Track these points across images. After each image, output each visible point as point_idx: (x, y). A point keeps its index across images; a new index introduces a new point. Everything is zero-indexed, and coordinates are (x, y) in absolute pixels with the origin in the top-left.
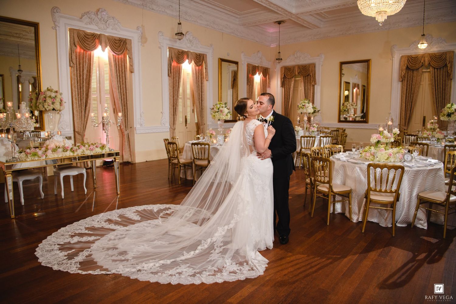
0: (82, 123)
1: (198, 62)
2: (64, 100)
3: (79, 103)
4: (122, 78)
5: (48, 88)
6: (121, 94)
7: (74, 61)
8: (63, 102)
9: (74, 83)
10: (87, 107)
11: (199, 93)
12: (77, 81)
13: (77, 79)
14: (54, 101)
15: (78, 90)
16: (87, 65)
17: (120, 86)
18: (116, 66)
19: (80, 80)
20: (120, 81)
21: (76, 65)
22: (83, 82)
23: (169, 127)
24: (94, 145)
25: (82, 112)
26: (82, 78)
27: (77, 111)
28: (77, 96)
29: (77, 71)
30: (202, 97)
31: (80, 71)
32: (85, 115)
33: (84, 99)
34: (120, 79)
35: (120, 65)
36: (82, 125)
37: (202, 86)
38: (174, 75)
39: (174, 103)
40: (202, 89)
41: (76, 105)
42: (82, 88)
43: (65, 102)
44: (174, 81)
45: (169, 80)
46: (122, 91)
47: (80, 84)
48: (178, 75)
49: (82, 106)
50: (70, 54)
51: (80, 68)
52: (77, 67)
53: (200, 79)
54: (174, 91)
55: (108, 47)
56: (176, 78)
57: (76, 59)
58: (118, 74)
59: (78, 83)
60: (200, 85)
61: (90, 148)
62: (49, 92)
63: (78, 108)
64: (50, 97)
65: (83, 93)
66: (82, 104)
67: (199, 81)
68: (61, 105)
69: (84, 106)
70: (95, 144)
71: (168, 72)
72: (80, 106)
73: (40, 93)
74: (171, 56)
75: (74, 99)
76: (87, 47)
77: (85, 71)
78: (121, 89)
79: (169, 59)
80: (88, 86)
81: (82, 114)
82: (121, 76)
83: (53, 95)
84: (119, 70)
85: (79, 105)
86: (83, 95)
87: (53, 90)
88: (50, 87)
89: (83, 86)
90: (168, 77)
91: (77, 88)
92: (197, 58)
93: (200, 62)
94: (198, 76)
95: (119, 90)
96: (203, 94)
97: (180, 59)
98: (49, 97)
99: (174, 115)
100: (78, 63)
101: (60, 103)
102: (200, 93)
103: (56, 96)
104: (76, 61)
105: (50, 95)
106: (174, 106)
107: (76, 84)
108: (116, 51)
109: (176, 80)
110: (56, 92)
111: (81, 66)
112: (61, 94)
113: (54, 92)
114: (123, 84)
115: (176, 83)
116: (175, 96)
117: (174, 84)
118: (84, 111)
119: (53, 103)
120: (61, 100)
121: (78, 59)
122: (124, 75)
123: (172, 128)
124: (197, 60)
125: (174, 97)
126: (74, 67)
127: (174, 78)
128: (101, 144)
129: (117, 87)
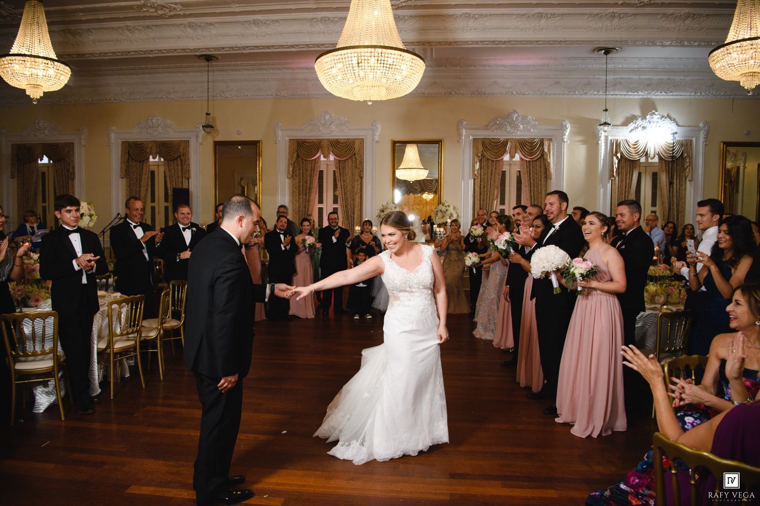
4: (539, 186)
9: (477, 195)
12: (481, 193)
17: (534, 197)
19: (484, 192)
20: (534, 190)
21: (481, 176)
22: (487, 193)
26: (486, 189)
31: (484, 183)
35: (536, 171)
42: (485, 201)
47: (484, 196)
51: (484, 179)
52: (481, 178)
55: (519, 151)
57: (481, 169)
58: (532, 182)
59: (480, 195)
64: (441, 211)
76: (493, 155)
78: (535, 199)
82: (536, 185)
84: (534, 177)
91: (479, 200)
100: (483, 173)
104: (481, 172)
108: (528, 155)
111: (486, 176)
114: (538, 193)
119: (443, 217)
121: (483, 170)
126: (477, 178)
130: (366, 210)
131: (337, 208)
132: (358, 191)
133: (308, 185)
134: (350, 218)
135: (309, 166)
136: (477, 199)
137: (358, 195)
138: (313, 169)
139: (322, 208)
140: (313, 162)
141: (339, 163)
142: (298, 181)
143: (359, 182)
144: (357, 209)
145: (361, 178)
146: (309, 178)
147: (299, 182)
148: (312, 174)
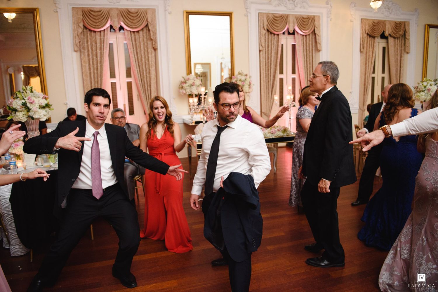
0: (268, 104)
1: (398, 32)
2: (252, 83)
3: (266, 85)
4: (309, 57)
5: (239, 72)
6: (307, 74)
7: (263, 45)
8: (252, 85)
9: (263, 66)
10: (274, 89)
11: (397, 69)
12: (266, 64)
13: (266, 62)
14: (244, 84)
15: (266, 72)
16: (275, 47)
18: (304, 46)
19: (268, 62)
20: (307, 61)
21: (265, 48)
22: (271, 64)
23: (358, 108)
24: (275, 128)
25: (269, 94)
26: (270, 60)
27: (264, 92)
28: (265, 78)
29: (265, 54)
30: (400, 73)
31: (268, 54)
32: (271, 97)
33: (272, 81)
34: (307, 58)
35: (308, 44)
36: (268, 106)
37: (401, 60)
38: (367, 49)
39: (365, 81)
40: (401, 63)
41: (264, 87)
42: (270, 71)
43: (254, 85)
44: (366, 57)
45: (361, 55)
46: (308, 71)
47: (268, 66)
48: (372, 50)
49: (269, 88)
50: (260, 38)
51: (268, 50)
52: (265, 50)
53: (398, 52)
54: (366, 67)
55: (296, 26)
56: (369, 52)
57: (265, 42)
58: (305, 54)
59: (266, 66)
60: (399, 58)
61: (271, 131)
62: (240, 76)
63: (265, 90)
65: (270, 75)
66: (269, 86)
67: (397, 55)
68: (249, 88)
69: (271, 88)
70: (277, 127)
71: (361, 47)
72: (268, 88)
73: (233, 77)
74: (364, 28)
75: (262, 82)
76: (276, 29)
77: (273, 54)
78: (307, 69)
79: (362, 32)
80: (275, 67)
81: (269, 96)
82: (308, 56)
83: (243, 78)
84: (306, 49)
85: (266, 87)
86: (270, 77)
87: (243, 73)
88: (241, 71)
89: (271, 68)
90: (360, 53)
91: (265, 70)
92: (397, 28)
93: (400, 31)
94: (397, 48)
95: (305, 70)
96: (401, 69)
97: (375, 30)
98: (239, 80)
99: (364, 95)
100: (267, 45)
101: (249, 86)
102: (399, 69)
103: (246, 79)
104: (265, 44)
105: (240, 79)
106: (365, 85)
107: (264, 66)
108: (304, 30)
109: (369, 55)
110: (246, 75)
111: (270, 48)
112: (250, 77)
113: (244, 76)
114: (310, 63)
115: (369, 58)
116: (367, 73)
117: (366, 60)
118: (271, 92)
120: (250, 83)
121: (267, 42)
122: (311, 54)
123: (362, 109)
124: (397, 30)
125: (365, 74)
126: (263, 50)
127: (366, 53)
128: (283, 127)
129: (304, 67)
130: (162, 82)
131: (131, 82)
132: (153, 62)
133: (99, 58)
134: (147, 91)
135: (98, 37)
136: (263, 69)
137: (154, 68)
138: (102, 42)
139: (115, 83)
140: (102, 33)
141: (131, 35)
142: (86, 54)
143: (153, 54)
144: (153, 82)
145: (155, 49)
146: (99, 51)
147: (89, 55)
148: (102, 47)
